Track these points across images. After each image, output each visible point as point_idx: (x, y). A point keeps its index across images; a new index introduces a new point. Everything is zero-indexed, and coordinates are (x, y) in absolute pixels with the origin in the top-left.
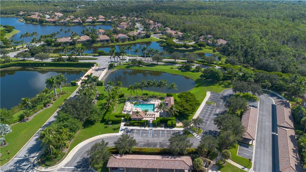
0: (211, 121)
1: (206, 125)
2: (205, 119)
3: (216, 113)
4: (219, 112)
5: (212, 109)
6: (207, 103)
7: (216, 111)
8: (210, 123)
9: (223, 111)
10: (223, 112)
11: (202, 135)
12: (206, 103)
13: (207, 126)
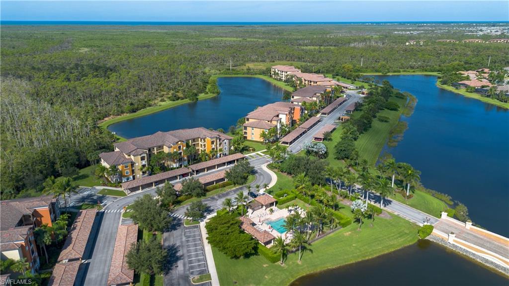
0: (182, 242)
1: (185, 234)
2: (192, 242)
3: (182, 261)
4: (177, 266)
5: (192, 268)
6: (209, 277)
7: (184, 265)
8: (182, 238)
9: (171, 271)
10: (171, 269)
11: (182, 222)
12: (210, 275)
13: (183, 233)
